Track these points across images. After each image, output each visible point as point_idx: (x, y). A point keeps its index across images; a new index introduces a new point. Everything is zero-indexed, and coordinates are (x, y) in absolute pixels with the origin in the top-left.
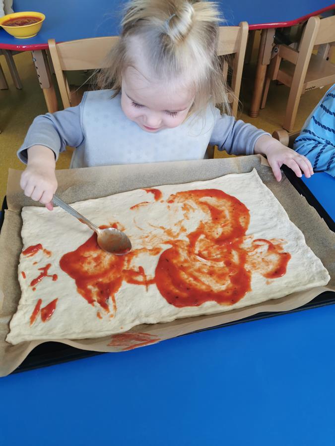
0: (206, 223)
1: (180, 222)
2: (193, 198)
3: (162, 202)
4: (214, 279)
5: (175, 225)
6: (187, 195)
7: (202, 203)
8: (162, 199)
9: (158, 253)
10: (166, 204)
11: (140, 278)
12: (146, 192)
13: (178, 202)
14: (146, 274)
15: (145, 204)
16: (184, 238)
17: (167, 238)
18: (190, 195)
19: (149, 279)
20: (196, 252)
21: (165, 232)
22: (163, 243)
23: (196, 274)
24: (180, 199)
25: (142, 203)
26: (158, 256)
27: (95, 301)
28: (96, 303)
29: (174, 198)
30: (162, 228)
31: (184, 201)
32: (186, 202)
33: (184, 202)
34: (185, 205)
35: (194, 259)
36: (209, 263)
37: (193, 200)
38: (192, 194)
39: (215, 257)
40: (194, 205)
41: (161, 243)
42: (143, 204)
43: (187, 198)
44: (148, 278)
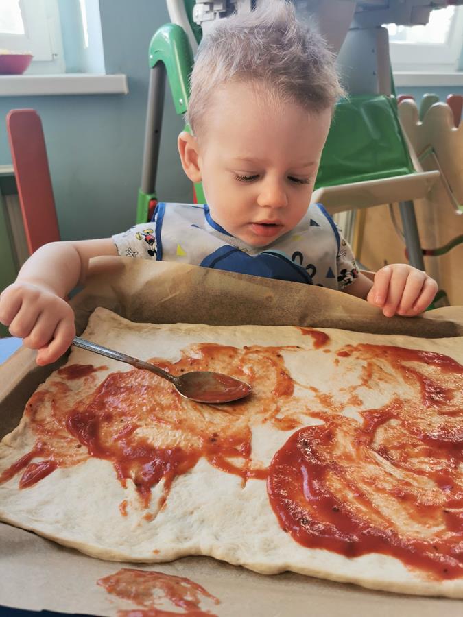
0: (407, 401)
1: (355, 388)
2: (389, 358)
3: (327, 351)
4: (405, 509)
5: (341, 390)
6: (379, 352)
7: (404, 368)
8: (327, 348)
9: (291, 427)
10: (332, 357)
11: (238, 462)
12: (301, 333)
13: (358, 358)
14: (252, 456)
15: (292, 349)
16: (354, 415)
17: (318, 407)
18: (386, 352)
19: (257, 467)
20: (376, 446)
21: (316, 396)
22: (306, 414)
23: (365, 488)
24: (362, 354)
25: (288, 347)
26: (290, 433)
27: (130, 477)
28: (130, 483)
29: (352, 351)
30: (315, 390)
31: (371, 358)
32: (374, 360)
33: (369, 360)
34: (370, 365)
35: (366, 457)
36: (398, 474)
37: (387, 360)
38: (389, 352)
39: (418, 466)
40: (389, 369)
41: (303, 413)
42: (289, 349)
43: (377, 356)
44: (254, 465)
